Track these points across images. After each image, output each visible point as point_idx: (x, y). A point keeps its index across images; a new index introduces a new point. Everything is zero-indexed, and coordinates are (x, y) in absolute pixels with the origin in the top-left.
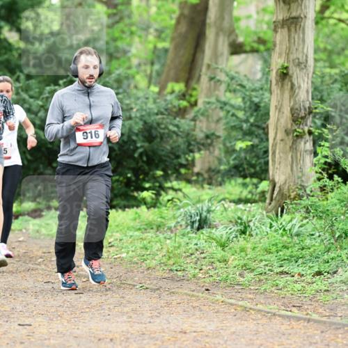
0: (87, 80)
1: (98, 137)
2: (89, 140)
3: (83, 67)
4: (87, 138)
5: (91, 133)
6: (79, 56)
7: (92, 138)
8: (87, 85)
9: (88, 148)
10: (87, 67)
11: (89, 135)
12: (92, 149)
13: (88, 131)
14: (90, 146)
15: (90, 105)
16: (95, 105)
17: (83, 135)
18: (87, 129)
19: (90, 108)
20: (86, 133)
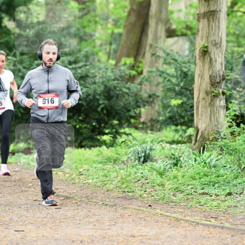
1: (53, 103)
2: (47, 105)
4: (45, 103)
5: (48, 100)
6: (44, 45)
7: (48, 103)
9: (47, 110)
10: (48, 53)
11: (47, 101)
12: (50, 110)
13: (46, 98)
14: (48, 109)
15: (48, 81)
16: (52, 81)
17: (43, 101)
18: (46, 97)
19: (48, 82)
20: (45, 99)
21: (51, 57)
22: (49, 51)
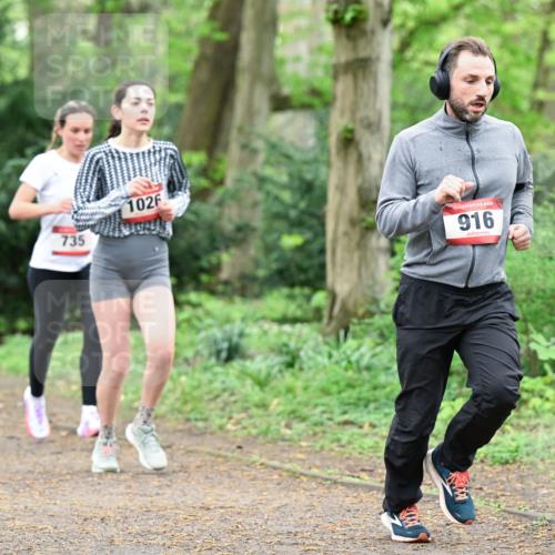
0: (471, 108)
1: (492, 226)
2: (473, 232)
3: (465, 79)
4: (468, 228)
5: (476, 216)
6: (456, 55)
7: (478, 227)
8: (468, 117)
9: (471, 248)
10: (473, 79)
11: (473, 221)
12: (478, 250)
13: (470, 214)
14: (474, 246)
15: (473, 159)
16: (483, 159)
17: (461, 222)
18: (468, 209)
19: (473, 164)
20: (466, 217)
21: (481, 93)
22: (474, 72)
